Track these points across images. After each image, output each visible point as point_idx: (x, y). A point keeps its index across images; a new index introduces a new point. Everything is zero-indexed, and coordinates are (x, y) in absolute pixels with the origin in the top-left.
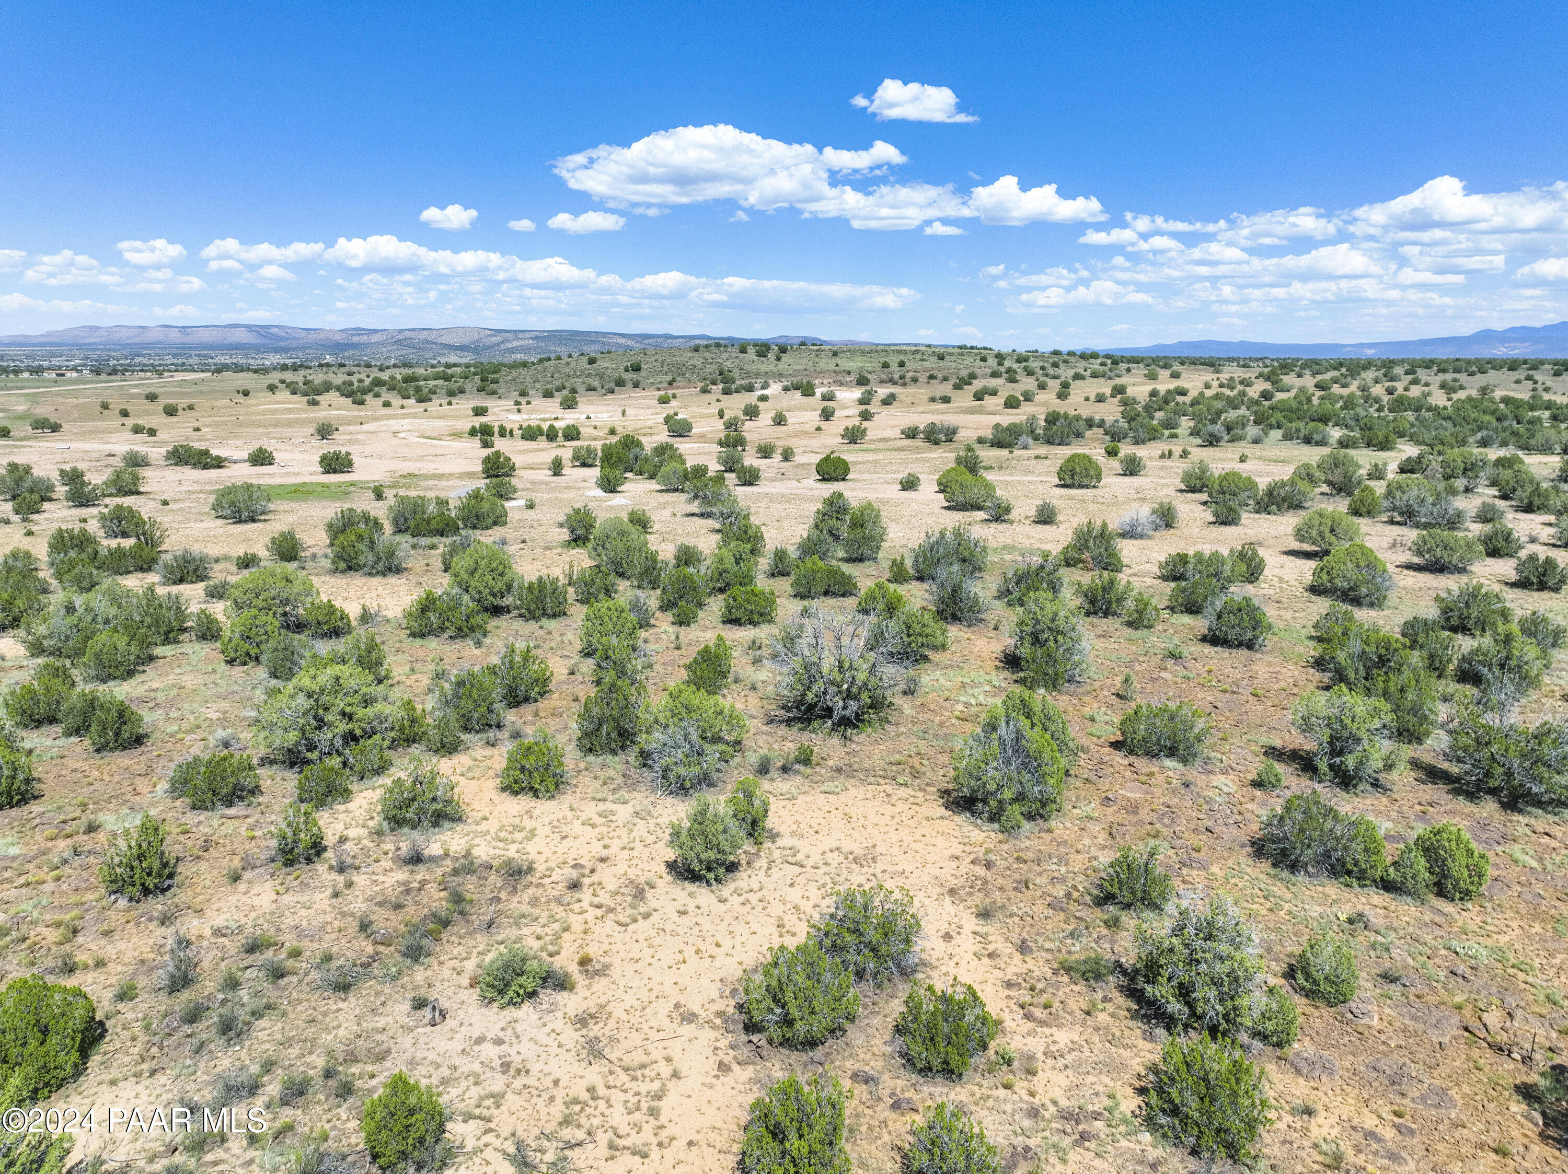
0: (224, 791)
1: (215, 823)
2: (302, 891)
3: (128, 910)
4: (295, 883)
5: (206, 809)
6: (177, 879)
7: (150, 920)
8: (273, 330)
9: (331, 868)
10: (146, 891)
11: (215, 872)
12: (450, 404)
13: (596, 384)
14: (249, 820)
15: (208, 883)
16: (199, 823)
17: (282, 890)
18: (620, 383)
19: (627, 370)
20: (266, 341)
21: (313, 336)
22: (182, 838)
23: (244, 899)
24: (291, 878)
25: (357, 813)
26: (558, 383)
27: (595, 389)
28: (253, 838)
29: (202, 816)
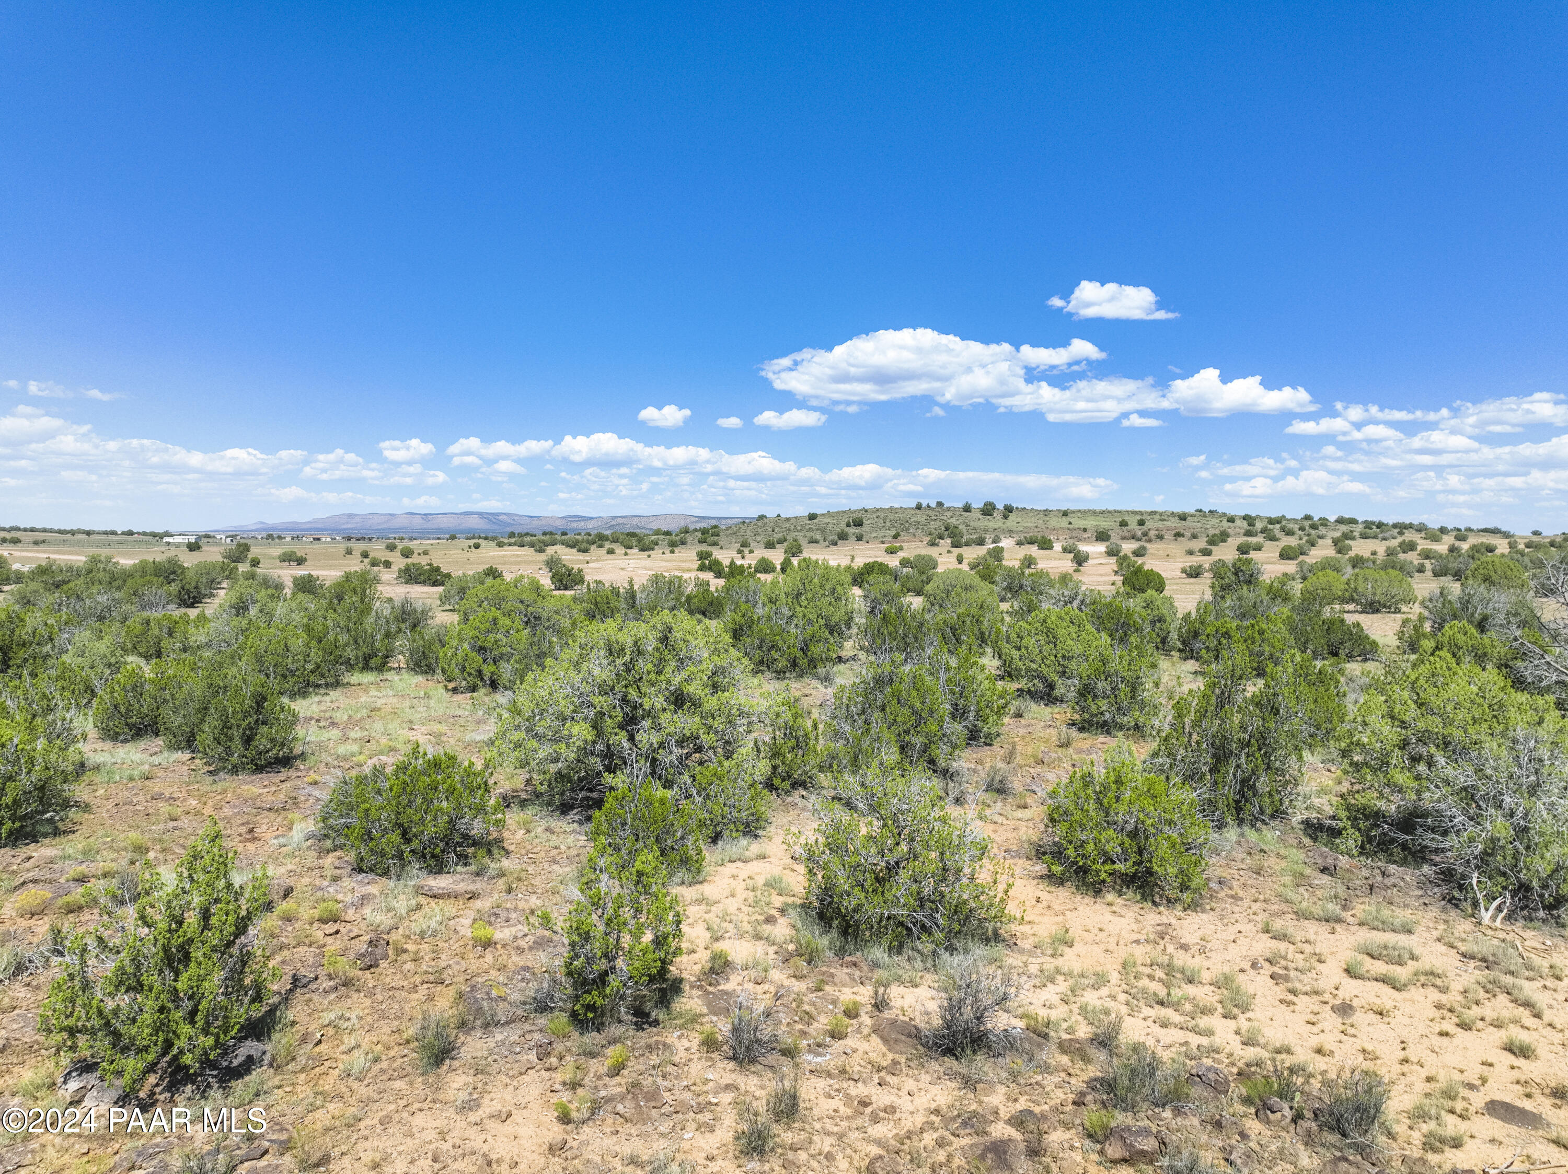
1: (402, 904)
2: (641, 1118)
4: (616, 1086)
5: (386, 873)
6: (278, 1043)
8: (501, 517)
9: (710, 1044)
11: (385, 1028)
12: (672, 552)
13: (818, 536)
14: (478, 904)
15: (359, 1060)
16: (365, 899)
17: (578, 1107)
18: (843, 536)
19: (848, 525)
20: (496, 527)
21: (535, 523)
22: (318, 933)
23: (459, 1128)
24: (597, 1066)
25: (732, 905)
26: (780, 535)
27: (816, 542)
28: (488, 944)
29: (375, 887)
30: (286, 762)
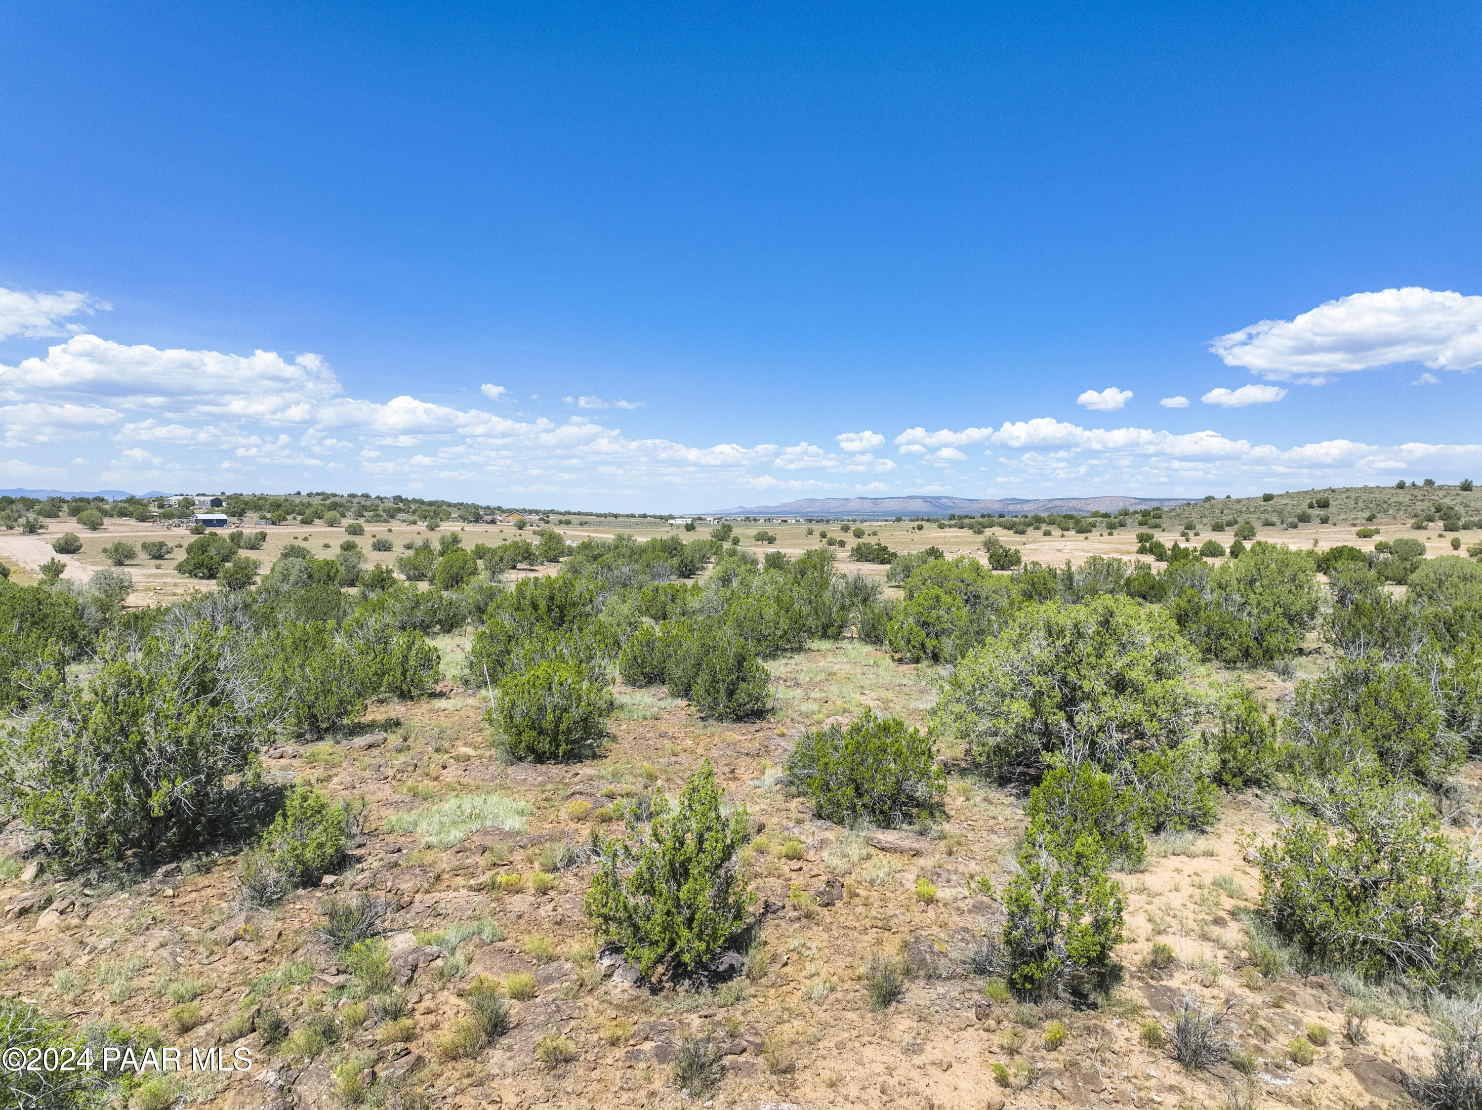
0: (880, 788)
1: (855, 851)
2: (1079, 1098)
3: (626, 1009)
4: (1053, 1061)
5: (840, 822)
6: (754, 957)
7: (662, 1054)
8: (942, 501)
9: (1152, 1039)
10: (679, 971)
11: (840, 962)
12: (1111, 534)
13: (1274, 519)
14: (921, 861)
15: (818, 988)
16: (823, 843)
17: (1015, 1073)
18: (1304, 519)
19: (1311, 506)
20: (938, 510)
21: (975, 506)
22: (785, 867)
23: (905, 1067)
24: (1034, 1037)
25: (1176, 900)
26: (1230, 517)
27: (1273, 524)
28: (930, 900)
29: (832, 833)
30: (759, 714)
